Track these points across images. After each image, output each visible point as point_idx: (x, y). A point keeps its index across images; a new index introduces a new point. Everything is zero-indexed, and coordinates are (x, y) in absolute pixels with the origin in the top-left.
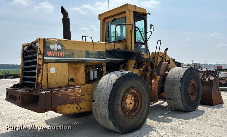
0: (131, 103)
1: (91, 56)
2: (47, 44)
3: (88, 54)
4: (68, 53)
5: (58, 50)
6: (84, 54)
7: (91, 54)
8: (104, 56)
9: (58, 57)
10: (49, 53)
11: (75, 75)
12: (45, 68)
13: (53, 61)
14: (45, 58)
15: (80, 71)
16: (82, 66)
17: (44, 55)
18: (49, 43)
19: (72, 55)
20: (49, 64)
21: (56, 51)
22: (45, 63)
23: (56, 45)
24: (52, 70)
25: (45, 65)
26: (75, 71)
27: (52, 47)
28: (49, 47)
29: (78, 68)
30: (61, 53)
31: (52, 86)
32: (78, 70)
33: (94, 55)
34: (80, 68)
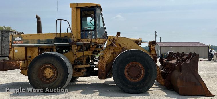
0: (49, 74)
1: (41, 43)
2: (14, 38)
3: (39, 41)
4: (25, 42)
5: (19, 40)
6: (36, 42)
7: (41, 41)
8: (52, 42)
9: (19, 44)
10: (14, 42)
11: (32, 54)
12: (12, 50)
13: (17, 46)
14: (12, 45)
15: (35, 51)
16: (36, 48)
17: (12, 43)
18: (14, 37)
19: (28, 42)
20: (14, 48)
21: (18, 41)
22: (13, 47)
23: (18, 38)
24: (16, 51)
25: (12, 48)
26: (32, 51)
27: (16, 39)
28: (14, 39)
29: (34, 50)
30: (21, 42)
31: (16, 59)
32: (34, 51)
33: (44, 42)
34: (35, 50)
